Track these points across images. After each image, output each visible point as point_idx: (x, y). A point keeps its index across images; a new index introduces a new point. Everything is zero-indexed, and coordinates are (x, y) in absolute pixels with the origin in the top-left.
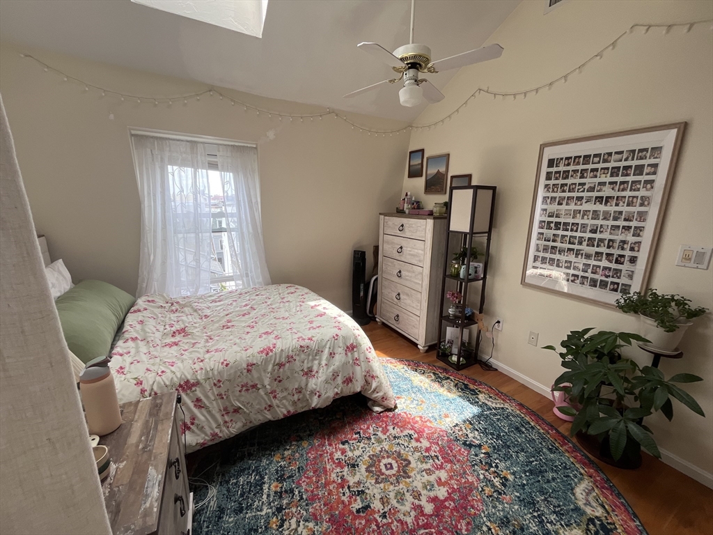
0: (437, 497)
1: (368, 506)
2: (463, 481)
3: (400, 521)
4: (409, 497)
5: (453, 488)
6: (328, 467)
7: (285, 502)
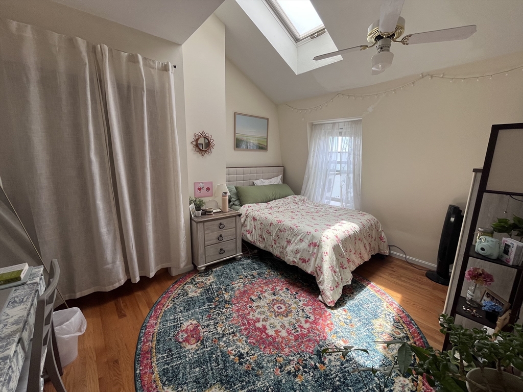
0: (267, 329)
1: (254, 301)
2: (284, 345)
3: (249, 313)
4: (263, 317)
5: (276, 339)
6: (270, 286)
7: (250, 277)
